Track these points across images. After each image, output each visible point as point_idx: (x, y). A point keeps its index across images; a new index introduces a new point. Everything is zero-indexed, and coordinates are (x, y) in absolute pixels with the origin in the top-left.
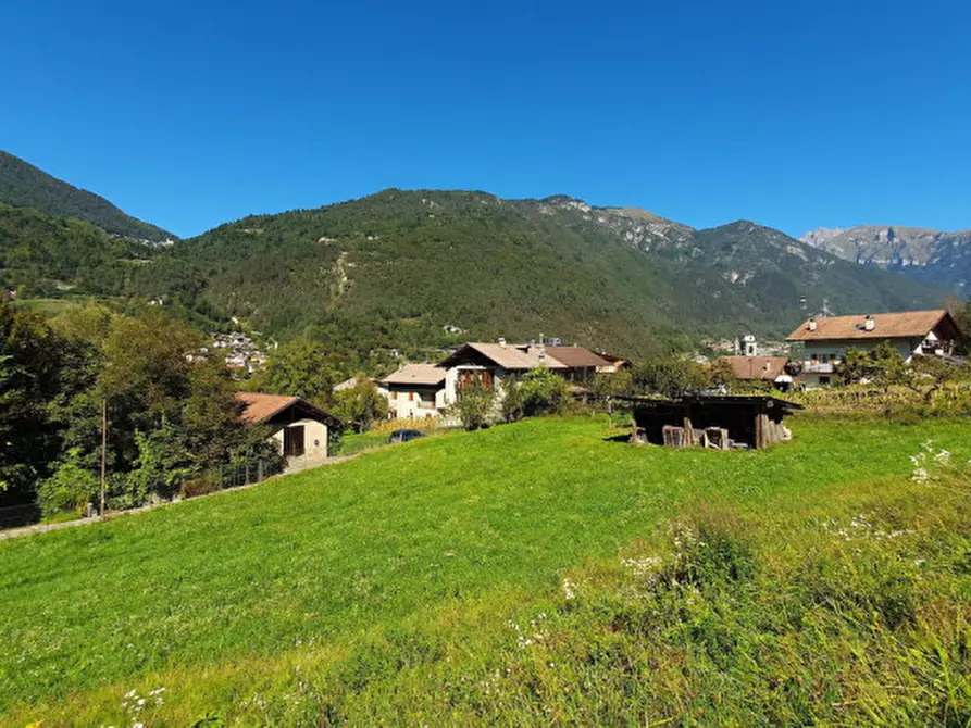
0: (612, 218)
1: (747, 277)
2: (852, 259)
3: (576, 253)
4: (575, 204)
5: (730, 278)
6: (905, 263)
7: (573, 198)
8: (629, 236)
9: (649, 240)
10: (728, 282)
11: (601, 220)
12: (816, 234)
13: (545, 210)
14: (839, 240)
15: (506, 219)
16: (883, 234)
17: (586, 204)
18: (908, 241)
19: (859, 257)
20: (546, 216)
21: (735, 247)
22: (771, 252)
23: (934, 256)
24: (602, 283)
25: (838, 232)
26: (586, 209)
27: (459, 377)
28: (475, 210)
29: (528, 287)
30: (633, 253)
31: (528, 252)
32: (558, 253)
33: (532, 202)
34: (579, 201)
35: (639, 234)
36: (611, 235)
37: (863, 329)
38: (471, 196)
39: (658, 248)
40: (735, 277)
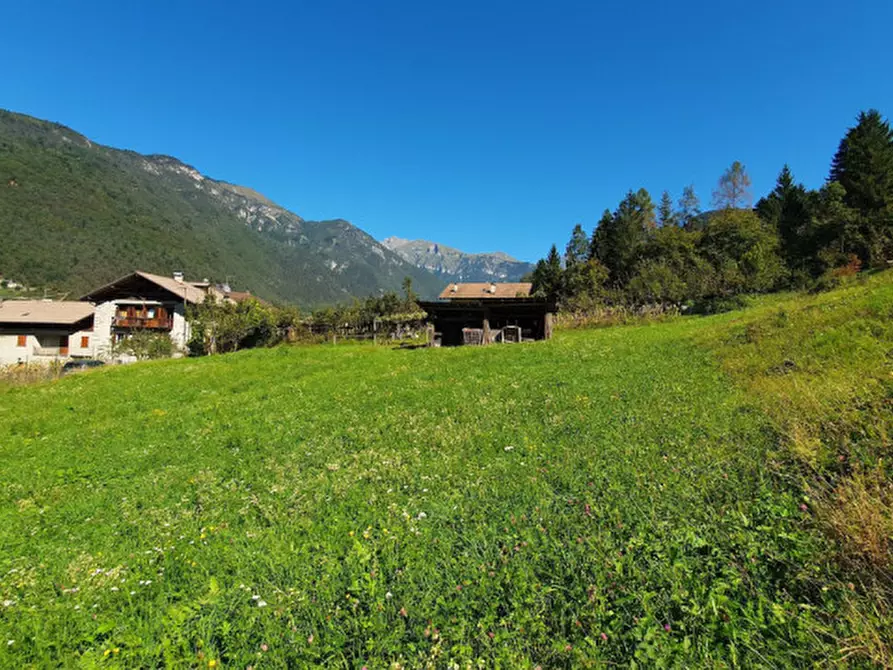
0: (225, 193)
1: (343, 266)
2: (413, 263)
3: (186, 220)
4: (186, 170)
5: (330, 266)
6: (444, 271)
7: (185, 162)
8: (243, 214)
9: (261, 221)
10: (328, 269)
11: (214, 192)
12: (392, 240)
13: (149, 167)
14: (406, 248)
15: (98, 167)
16: (432, 248)
17: (198, 173)
18: (446, 256)
19: (417, 262)
20: (150, 174)
21: (335, 240)
22: (361, 249)
23: (459, 268)
24: (214, 255)
25: (405, 241)
26: (198, 178)
27: (117, 314)
28: (52, 146)
29: (126, 247)
30: (245, 229)
31: (128, 209)
32: (166, 217)
33: (133, 155)
34: (191, 168)
35: (252, 214)
36: (225, 210)
37: (489, 292)
38: (46, 126)
39: (270, 229)
40: (334, 265)
